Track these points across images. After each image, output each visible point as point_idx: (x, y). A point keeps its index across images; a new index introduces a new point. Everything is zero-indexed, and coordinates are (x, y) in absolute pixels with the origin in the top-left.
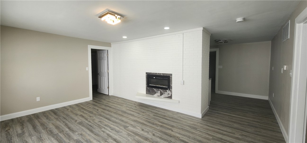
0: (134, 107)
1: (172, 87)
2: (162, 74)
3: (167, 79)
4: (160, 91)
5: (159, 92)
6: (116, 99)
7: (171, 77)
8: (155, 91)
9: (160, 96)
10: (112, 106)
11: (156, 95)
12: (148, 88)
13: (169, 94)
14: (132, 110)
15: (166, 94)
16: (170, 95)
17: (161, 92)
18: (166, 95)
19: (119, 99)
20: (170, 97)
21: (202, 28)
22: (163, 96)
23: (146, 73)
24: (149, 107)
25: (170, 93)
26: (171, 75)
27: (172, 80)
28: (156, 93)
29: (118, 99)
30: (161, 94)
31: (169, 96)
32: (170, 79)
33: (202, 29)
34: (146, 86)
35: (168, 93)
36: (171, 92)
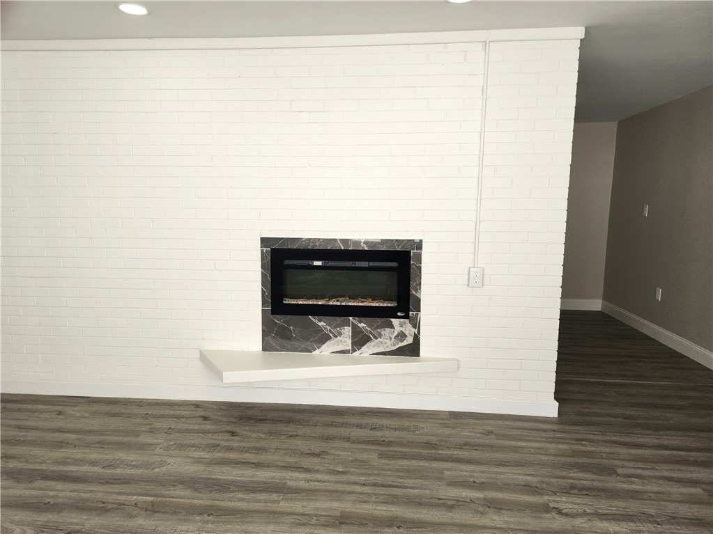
0: (227, 436)
1: (419, 300)
2: (366, 243)
3: (394, 264)
4: (355, 328)
5: (347, 331)
6: (41, 412)
7: (419, 257)
8: (319, 330)
9: (354, 351)
10: (73, 468)
11: (327, 349)
12: (279, 320)
13: (402, 336)
14: (232, 456)
15: (387, 339)
16: (410, 340)
17: (356, 332)
18: (389, 343)
19: (69, 410)
20: (412, 350)
21: (584, 28)
22: (367, 350)
23: (264, 241)
24: (299, 416)
25: (409, 330)
26: (419, 245)
27: (420, 268)
28: (324, 339)
29: (60, 413)
30: (360, 340)
31: (405, 343)
32: (413, 267)
33: (580, 32)
34: (263, 311)
35: (396, 333)
36: (414, 327)
